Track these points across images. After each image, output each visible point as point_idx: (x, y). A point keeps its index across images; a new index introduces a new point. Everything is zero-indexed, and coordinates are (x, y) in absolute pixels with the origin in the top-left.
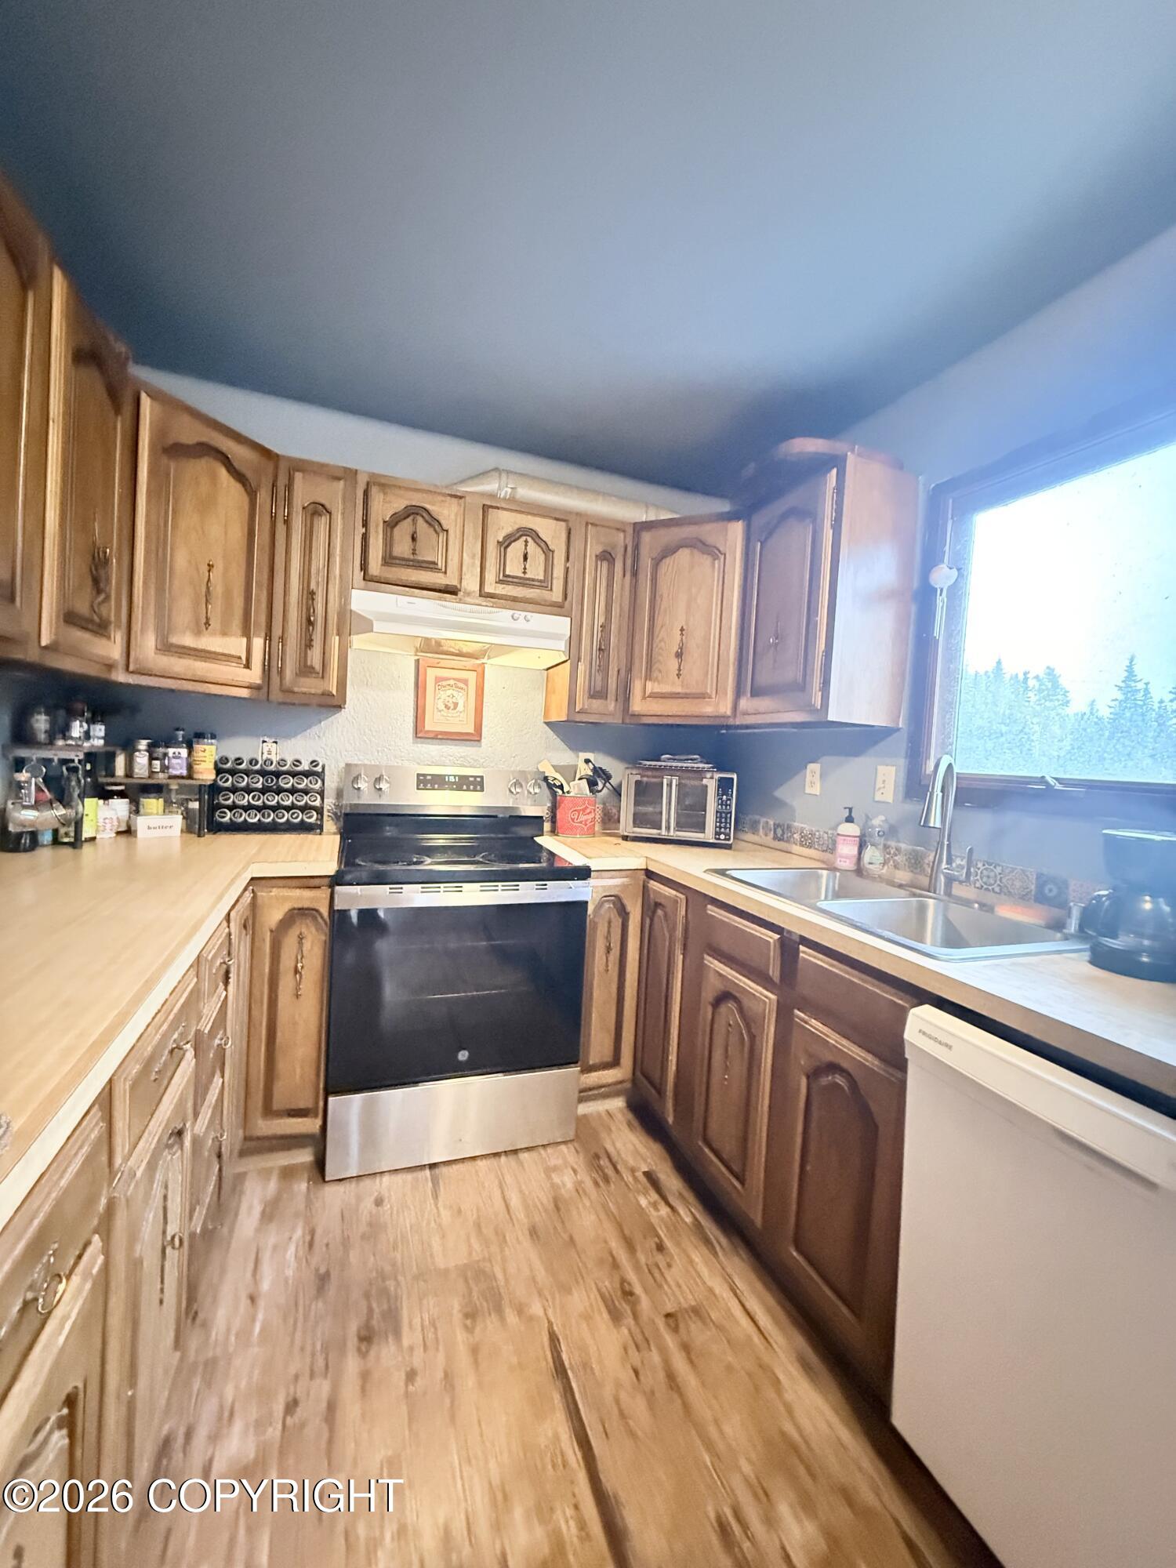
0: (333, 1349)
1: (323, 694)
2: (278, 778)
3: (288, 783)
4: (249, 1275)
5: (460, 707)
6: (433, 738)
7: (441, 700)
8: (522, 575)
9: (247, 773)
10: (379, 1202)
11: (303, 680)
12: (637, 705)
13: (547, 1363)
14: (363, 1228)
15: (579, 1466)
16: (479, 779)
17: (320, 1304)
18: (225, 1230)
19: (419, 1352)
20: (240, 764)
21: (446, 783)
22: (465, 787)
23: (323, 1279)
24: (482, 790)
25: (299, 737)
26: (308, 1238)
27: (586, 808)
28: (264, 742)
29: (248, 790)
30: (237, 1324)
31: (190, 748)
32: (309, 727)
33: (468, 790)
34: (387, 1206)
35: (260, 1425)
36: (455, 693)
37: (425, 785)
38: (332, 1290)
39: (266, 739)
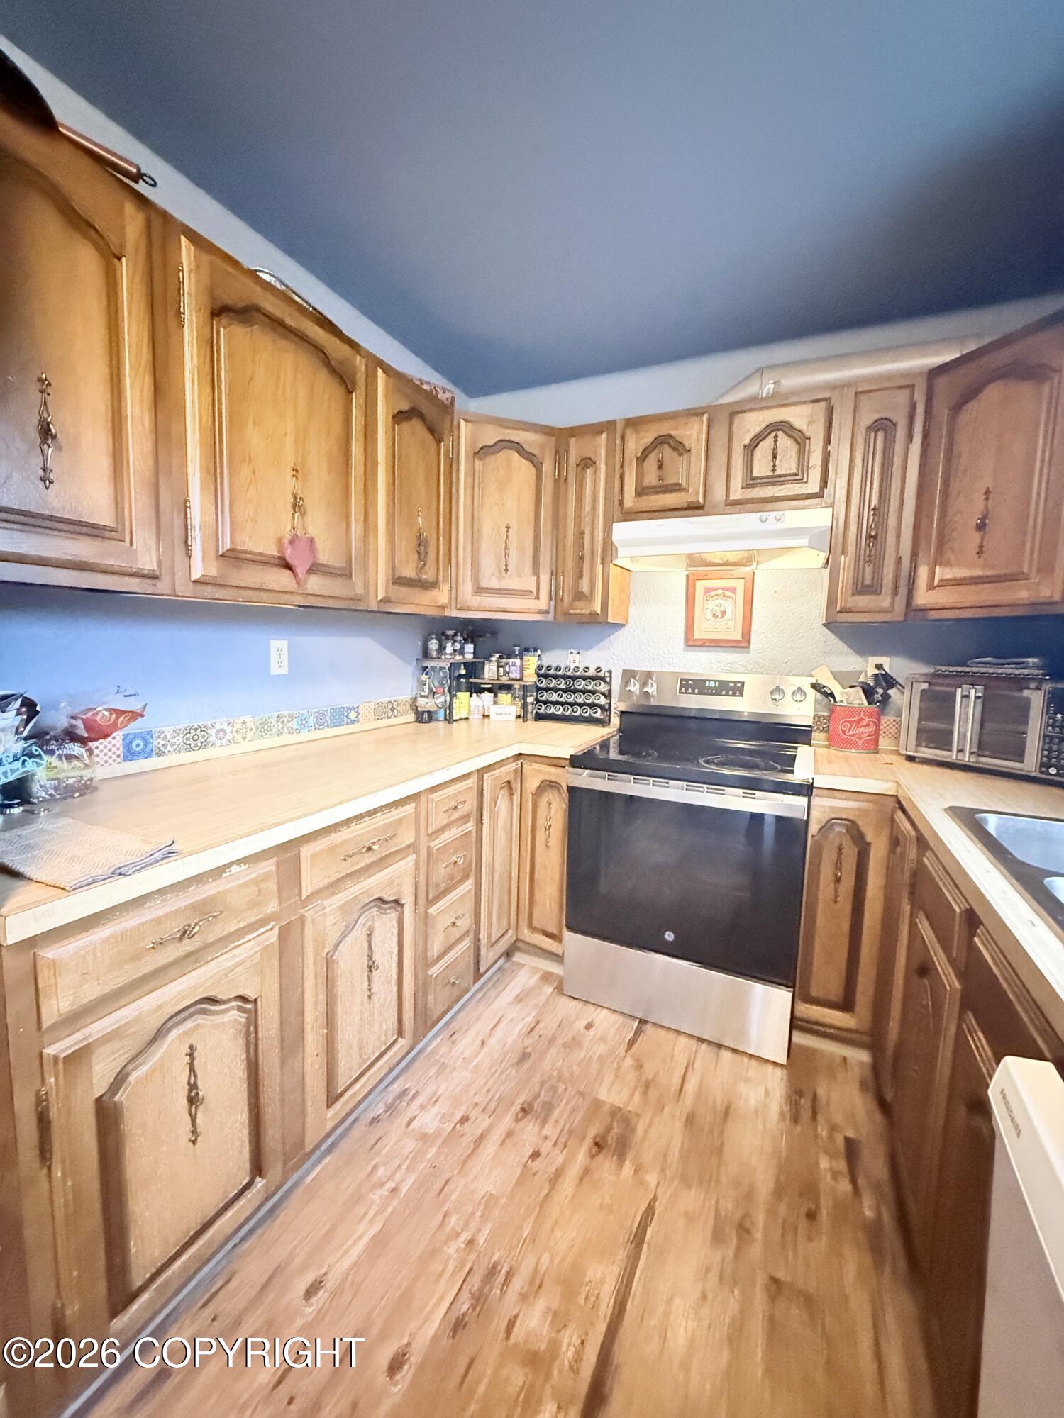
0: (504, 1102)
1: (590, 614)
2: (574, 681)
3: (581, 685)
4: (488, 1029)
5: (728, 616)
6: (699, 646)
7: (710, 610)
8: (771, 474)
9: (556, 677)
10: (589, 1026)
11: (577, 603)
12: (923, 598)
13: (632, 1225)
14: (568, 1038)
15: (605, 1317)
16: (739, 685)
17: (514, 1071)
18: (493, 994)
19: (549, 1144)
20: (550, 670)
21: (706, 688)
22: (724, 692)
23: (525, 1056)
24: (742, 695)
25: (594, 649)
26: (533, 1025)
27: (861, 719)
28: (571, 653)
29: (556, 690)
30: (466, 1054)
31: (522, 658)
32: (602, 640)
33: (727, 695)
34: (592, 1032)
35: (444, 1118)
36: (722, 602)
37: (686, 690)
38: (527, 1065)
39: (572, 651)
